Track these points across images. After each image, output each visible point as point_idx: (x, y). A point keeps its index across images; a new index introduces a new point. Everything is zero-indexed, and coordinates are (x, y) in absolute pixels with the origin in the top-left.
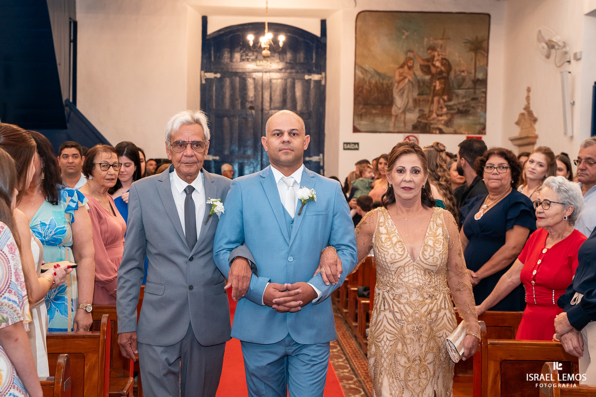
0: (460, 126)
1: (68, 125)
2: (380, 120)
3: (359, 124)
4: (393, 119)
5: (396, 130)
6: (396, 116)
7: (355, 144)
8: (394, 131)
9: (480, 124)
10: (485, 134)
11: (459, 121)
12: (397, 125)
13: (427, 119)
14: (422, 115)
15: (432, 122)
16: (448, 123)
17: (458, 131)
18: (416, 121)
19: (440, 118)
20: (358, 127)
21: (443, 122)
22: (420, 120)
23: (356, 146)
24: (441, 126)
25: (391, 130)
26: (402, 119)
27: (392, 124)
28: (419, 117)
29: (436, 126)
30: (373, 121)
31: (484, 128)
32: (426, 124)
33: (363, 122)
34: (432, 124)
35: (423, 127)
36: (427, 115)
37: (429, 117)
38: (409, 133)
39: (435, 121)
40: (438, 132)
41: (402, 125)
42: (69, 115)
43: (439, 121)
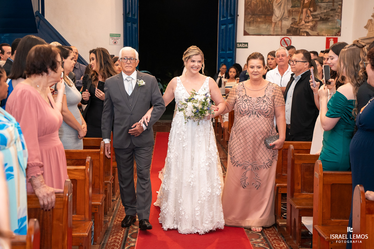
0: (322, 30)
1: (38, 30)
2: (263, 26)
3: (248, 29)
4: (273, 25)
5: (275, 33)
6: (276, 23)
7: (245, 43)
8: (274, 34)
9: (336, 28)
10: (340, 36)
11: (321, 26)
12: (276, 30)
13: (298, 25)
14: (294, 23)
15: (301, 27)
16: (313, 28)
17: (320, 34)
18: (289, 27)
19: (307, 24)
20: (247, 31)
21: (309, 27)
22: (292, 26)
23: (246, 45)
24: (307, 30)
25: (272, 33)
26: (280, 25)
27: (272, 29)
28: (292, 24)
29: (304, 30)
30: (258, 27)
31: (340, 32)
32: (298, 28)
33: (251, 28)
34: (301, 29)
35: (295, 31)
36: (298, 23)
37: (299, 23)
38: (284, 35)
39: (303, 27)
40: (305, 35)
41: (280, 29)
42: (39, 23)
43: (306, 26)
